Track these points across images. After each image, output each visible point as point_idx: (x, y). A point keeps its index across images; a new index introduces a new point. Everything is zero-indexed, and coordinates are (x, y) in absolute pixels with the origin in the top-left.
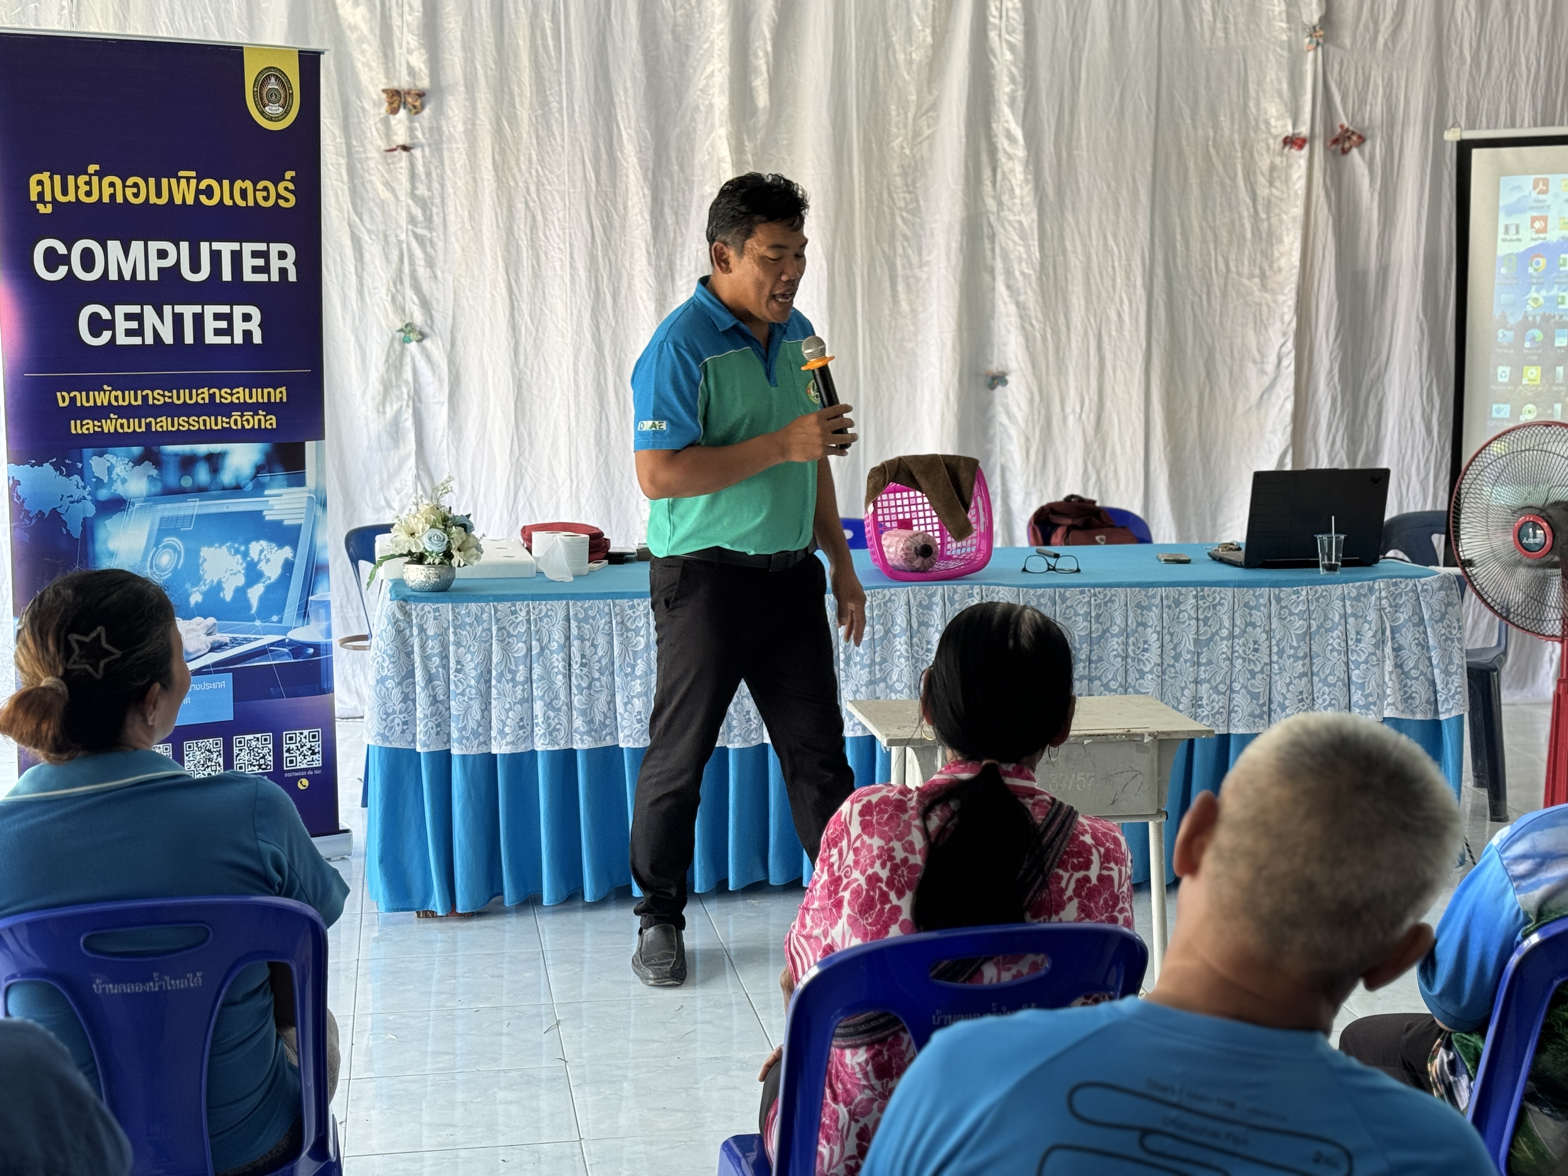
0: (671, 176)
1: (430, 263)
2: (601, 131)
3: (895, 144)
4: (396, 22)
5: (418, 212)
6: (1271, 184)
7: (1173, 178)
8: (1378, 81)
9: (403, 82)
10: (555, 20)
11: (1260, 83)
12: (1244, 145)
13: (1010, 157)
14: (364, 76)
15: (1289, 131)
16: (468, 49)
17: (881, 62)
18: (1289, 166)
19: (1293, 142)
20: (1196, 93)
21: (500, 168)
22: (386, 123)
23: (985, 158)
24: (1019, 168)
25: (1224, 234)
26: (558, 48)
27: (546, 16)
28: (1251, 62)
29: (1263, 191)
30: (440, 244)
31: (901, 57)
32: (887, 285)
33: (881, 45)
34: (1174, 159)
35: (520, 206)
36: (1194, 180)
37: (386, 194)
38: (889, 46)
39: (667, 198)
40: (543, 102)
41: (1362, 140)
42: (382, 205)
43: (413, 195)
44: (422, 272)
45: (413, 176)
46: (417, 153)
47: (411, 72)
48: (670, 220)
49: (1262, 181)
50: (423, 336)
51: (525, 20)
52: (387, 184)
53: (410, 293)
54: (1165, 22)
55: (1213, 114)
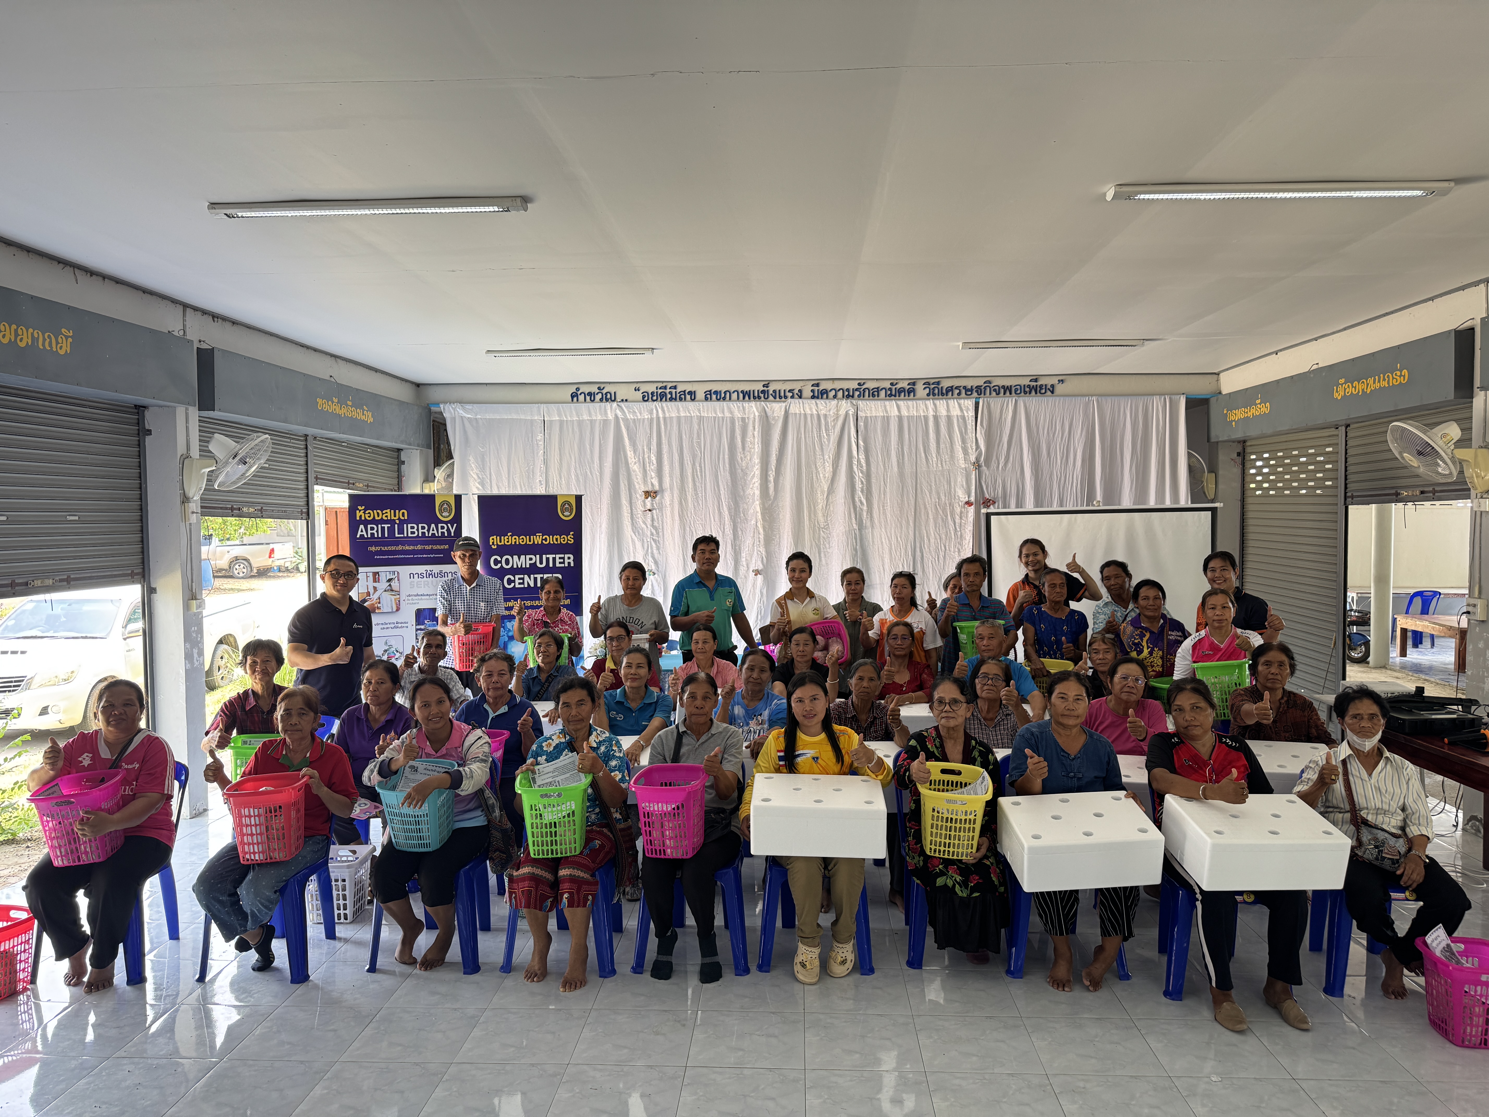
0: (740, 518)
1: (658, 549)
2: (716, 503)
3: (820, 506)
4: (648, 468)
5: (654, 532)
6: (961, 518)
7: (923, 516)
8: (999, 481)
9: (650, 489)
10: (700, 467)
11: (955, 482)
12: (950, 505)
13: (862, 510)
14: (637, 487)
15: (967, 499)
16: (671, 476)
17: (814, 478)
18: (967, 512)
19: (968, 503)
20: (931, 486)
21: (682, 517)
22: (644, 502)
23: (852, 510)
24: (865, 514)
25: (944, 536)
26: (701, 475)
27: (697, 465)
28: (951, 475)
29: (958, 521)
30: (661, 542)
31: (821, 475)
32: (817, 555)
33: (815, 471)
34: (923, 510)
35: (688, 529)
36: (931, 517)
37: (644, 526)
38: (817, 472)
39: (739, 525)
40: (697, 494)
41: (994, 503)
42: (642, 529)
43: (653, 526)
44: (655, 551)
45: (653, 520)
46: (654, 511)
47: (652, 484)
48: (740, 533)
49: (957, 517)
50: (654, 574)
51: (690, 466)
52: (644, 523)
53: (651, 559)
54: (919, 462)
55: (938, 494)
